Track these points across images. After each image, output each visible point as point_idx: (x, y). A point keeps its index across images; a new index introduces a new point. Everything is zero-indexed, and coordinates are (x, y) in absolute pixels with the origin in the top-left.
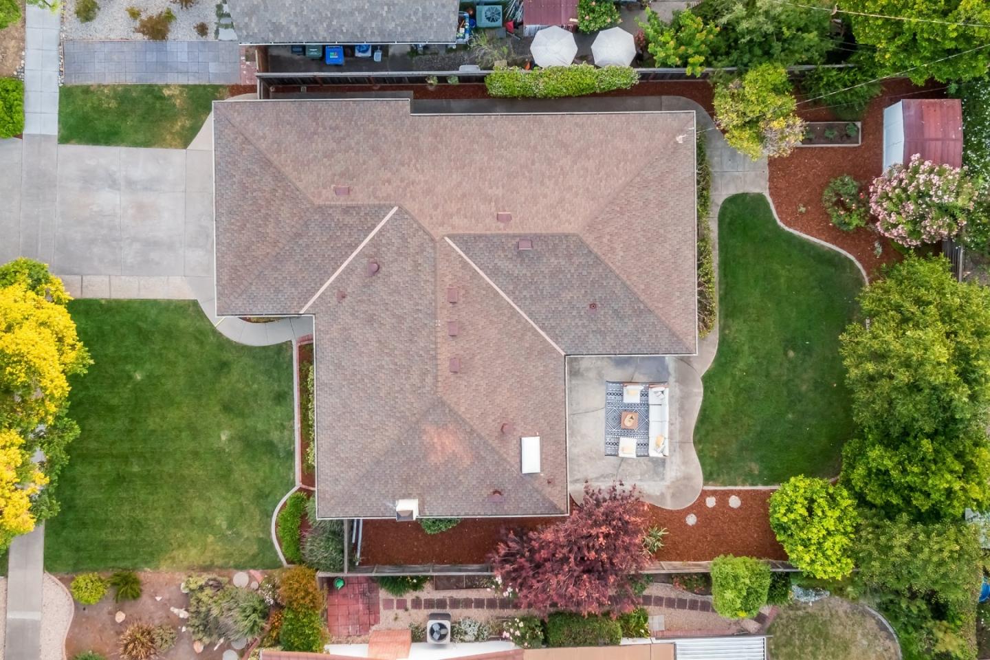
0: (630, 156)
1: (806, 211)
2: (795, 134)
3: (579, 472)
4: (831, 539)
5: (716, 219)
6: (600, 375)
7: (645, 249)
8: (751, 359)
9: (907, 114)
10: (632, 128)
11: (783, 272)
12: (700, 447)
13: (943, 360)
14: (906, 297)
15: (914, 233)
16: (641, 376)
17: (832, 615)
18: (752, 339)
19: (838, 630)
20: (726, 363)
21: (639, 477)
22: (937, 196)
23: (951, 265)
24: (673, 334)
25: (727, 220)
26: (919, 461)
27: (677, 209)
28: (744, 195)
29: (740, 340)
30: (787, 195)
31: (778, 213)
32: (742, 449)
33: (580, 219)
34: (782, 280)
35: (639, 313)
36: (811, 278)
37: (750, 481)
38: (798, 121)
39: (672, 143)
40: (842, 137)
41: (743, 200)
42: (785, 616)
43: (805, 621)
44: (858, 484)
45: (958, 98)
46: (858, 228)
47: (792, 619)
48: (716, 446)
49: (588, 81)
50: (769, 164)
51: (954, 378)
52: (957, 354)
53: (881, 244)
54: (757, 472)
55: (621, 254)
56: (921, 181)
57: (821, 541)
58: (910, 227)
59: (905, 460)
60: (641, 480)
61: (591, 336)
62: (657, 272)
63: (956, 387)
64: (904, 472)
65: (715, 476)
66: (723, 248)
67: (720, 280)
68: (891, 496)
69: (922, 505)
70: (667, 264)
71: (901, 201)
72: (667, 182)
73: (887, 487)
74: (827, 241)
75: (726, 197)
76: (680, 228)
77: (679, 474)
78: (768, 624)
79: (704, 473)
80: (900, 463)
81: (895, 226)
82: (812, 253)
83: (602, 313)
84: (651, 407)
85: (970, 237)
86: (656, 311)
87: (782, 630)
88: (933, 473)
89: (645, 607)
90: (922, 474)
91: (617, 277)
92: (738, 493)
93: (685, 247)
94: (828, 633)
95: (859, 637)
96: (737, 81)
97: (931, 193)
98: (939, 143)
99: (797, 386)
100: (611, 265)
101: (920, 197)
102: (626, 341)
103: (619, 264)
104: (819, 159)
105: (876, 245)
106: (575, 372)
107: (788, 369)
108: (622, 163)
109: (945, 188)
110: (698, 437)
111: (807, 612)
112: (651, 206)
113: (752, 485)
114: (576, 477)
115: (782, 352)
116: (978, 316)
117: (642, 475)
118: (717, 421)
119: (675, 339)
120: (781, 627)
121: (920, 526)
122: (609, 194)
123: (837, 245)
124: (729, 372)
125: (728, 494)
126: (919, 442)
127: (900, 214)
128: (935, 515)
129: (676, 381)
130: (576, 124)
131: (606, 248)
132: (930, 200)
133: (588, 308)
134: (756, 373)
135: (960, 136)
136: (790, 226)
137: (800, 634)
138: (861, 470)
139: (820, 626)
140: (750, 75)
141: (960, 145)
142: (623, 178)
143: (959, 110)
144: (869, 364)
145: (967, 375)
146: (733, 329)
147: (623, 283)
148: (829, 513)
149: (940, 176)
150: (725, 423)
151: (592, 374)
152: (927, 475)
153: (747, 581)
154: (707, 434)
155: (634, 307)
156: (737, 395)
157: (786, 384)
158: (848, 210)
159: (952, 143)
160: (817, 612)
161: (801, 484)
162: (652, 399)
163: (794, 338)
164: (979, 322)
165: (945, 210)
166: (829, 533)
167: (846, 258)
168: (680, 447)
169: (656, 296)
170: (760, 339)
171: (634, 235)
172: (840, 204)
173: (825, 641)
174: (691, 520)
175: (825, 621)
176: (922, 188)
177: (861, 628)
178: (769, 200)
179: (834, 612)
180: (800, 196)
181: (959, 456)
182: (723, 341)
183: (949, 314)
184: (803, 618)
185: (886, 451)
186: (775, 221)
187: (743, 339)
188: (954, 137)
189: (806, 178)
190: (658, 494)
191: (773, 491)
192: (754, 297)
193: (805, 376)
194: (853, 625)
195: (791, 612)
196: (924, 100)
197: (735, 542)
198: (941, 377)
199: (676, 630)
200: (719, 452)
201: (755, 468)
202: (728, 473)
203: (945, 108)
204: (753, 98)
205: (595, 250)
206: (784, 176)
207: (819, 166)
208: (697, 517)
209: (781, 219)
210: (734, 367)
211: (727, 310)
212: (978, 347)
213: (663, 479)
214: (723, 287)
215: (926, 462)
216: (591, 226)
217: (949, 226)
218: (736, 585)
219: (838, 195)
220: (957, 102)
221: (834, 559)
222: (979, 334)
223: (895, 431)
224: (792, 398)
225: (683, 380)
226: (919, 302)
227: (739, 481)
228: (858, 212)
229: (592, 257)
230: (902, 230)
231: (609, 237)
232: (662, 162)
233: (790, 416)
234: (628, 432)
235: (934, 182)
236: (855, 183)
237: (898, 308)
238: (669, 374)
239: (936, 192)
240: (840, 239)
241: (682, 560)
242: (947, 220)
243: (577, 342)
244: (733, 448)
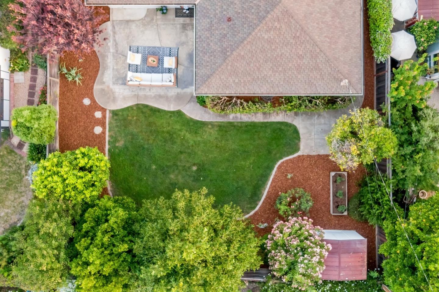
0: (333, 46)
1: (288, 179)
2: (347, 162)
3: (120, 29)
4: (59, 179)
5: (283, 121)
6: (183, 44)
7: (269, 55)
8: (192, 142)
9: (357, 243)
10: (352, 50)
11: (248, 163)
12: (135, 108)
13: (185, 255)
14: (233, 234)
15: (276, 245)
16: (182, 70)
17: (21, 193)
18: (205, 143)
19: (11, 197)
20: (189, 126)
21: (115, 68)
22: (304, 260)
23: (255, 270)
24: (209, 77)
25: (283, 127)
26: (113, 242)
27: (295, 81)
28: (299, 139)
29: (204, 135)
30: (299, 167)
31: (287, 160)
32: (132, 135)
33: (292, 5)
34: (243, 163)
35: (224, 53)
36: (244, 182)
37: (112, 140)
38: (356, 164)
39: (342, 77)
40: (337, 202)
41: (295, 138)
42: (22, 162)
43: (18, 175)
44: (101, 203)
45: (367, 277)
46: (278, 210)
47: (19, 166)
48: (135, 118)
49: (382, 25)
50: (319, 155)
51: (170, 264)
52: (190, 267)
53: (266, 227)
54: (117, 145)
55: (266, 37)
56: (315, 249)
57: (59, 174)
58: (281, 242)
59: (115, 233)
60: (113, 69)
61: (208, 20)
62: (252, 65)
63: (165, 266)
64: (106, 232)
65: (115, 117)
66: (265, 125)
67: (243, 122)
68: (90, 224)
69: (80, 245)
70: (257, 73)
71: (299, 236)
72: (315, 73)
73: (97, 222)
74: (268, 192)
75: (298, 126)
76: (282, 83)
77: (117, 94)
78: (17, 151)
79: (117, 110)
80: (113, 230)
81: (281, 232)
82: (260, 182)
83: (224, 26)
84: (161, 74)
85: (272, 285)
86: (225, 64)
87: (12, 160)
88: (103, 252)
89: (30, 71)
90: (103, 244)
91: (250, 33)
92: (104, 133)
93: (268, 87)
94: (9, 190)
95: (6, 211)
96: (383, 124)
97: (306, 256)
98: (337, 264)
99: (174, 171)
100: (259, 28)
101: (302, 249)
102: (204, 45)
103: (259, 34)
104: (323, 187)
105: (266, 225)
106: (185, 27)
107: (185, 166)
108: (329, 40)
109: (309, 265)
110: (142, 107)
111: (23, 177)
112: (299, 61)
113: (109, 141)
114: (116, 27)
115: (196, 162)
116: (219, 284)
117: (117, 70)
118: (151, 119)
119: (205, 79)
120: (14, 159)
121: (64, 243)
122: (308, 28)
123: (265, 199)
124: (183, 127)
125: (103, 125)
126: (126, 242)
127: (290, 235)
128: (73, 255)
129: (178, 93)
130: (354, 13)
131: (271, 25)
132: (300, 256)
133: (228, 16)
134: (183, 145)
135: (341, 279)
136: (278, 168)
137: (9, 171)
138: (110, 204)
139: (14, 185)
140: (389, 131)
141: (335, 278)
142: (319, 40)
143: (359, 278)
144: (184, 203)
145: (173, 274)
146: (211, 131)
147: (245, 39)
148: (80, 181)
149: (318, 263)
150: (150, 124)
151: (183, 39)
152: (101, 248)
153: (36, 126)
154: (143, 112)
155: (228, 48)
156: (168, 132)
157: (175, 165)
158: (289, 205)
159: (337, 273)
160: (23, 183)
161: (102, 164)
162: (166, 76)
163: (205, 170)
164: (213, 284)
165: (292, 267)
166: (64, 180)
167: (257, 205)
168: (135, 95)
169: (236, 64)
170: (205, 148)
171: (279, 47)
172: (294, 200)
173: (4, 188)
174: (87, 102)
175: (17, 188)
176: (309, 250)
177: (12, 212)
178: (296, 155)
179: (23, 194)
180: (297, 175)
181: (116, 272)
182: (204, 124)
183: (220, 263)
184: (20, 174)
185: (122, 220)
186: (282, 158)
187: (205, 137)
188: (341, 274)
189: (310, 179)
190: (104, 80)
191: (104, 154)
192: (233, 143)
193: (180, 177)
194: (14, 207)
195: (24, 166)
196: (366, 254)
197: (71, 130)
198: (171, 253)
199: (14, 90)
200: (131, 120)
201: (120, 144)
202: (117, 126)
203: (360, 269)
204: (373, 133)
205: (269, 16)
206: (311, 165)
207: (318, 187)
208: (88, 106)
209: (283, 163)
210: (187, 131)
211: (224, 127)
212: (194, 283)
213: (114, 84)
214: (239, 125)
215: (111, 247)
216: (287, 13)
217: (280, 270)
218: (34, 119)
219: (299, 198)
220: (365, 277)
221: (46, 183)
222: (205, 284)
223: (136, 227)
224: (165, 168)
225: (179, 98)
226: (229, 242)
227: (112, 133)
228: (289, 210)
229: (265, 14)
230: (278, 237)
231: (278, 27)
232: (329, 69)
233: (154, 167)
234: (145, 60)
235: (314, 258)
236: (308, 208)
237: (224, 227)
238: (183, 88)
239: (306, 259)
240: (269, 201)
241: (60, 95)
242: (285, 268)
243: (205, 11)
244: (133, 129)
